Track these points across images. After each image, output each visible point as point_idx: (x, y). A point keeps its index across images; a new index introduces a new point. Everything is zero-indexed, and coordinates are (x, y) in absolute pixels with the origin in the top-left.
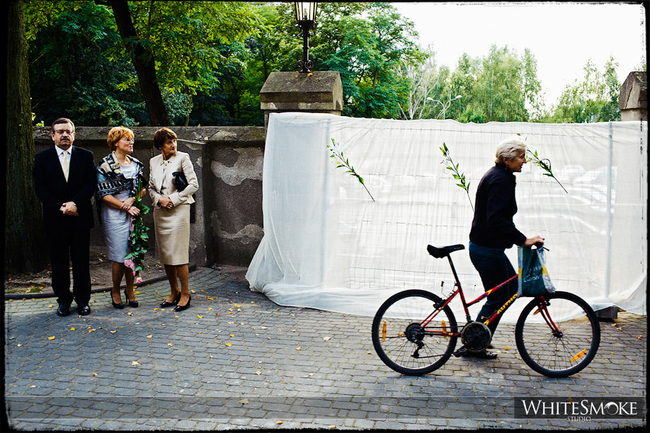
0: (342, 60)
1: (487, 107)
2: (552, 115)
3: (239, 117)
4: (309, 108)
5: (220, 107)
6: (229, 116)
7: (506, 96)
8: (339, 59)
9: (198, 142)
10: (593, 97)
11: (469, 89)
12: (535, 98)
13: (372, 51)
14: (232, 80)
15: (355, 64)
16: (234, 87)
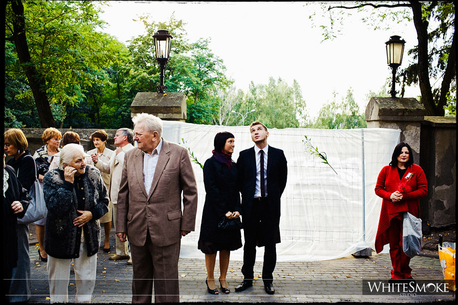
0: (174, 84)
1: (271, 118)
2: (314, 124)
3: (99, 123)
4: (165, 117)
5: (85, 115)
6: (91, 121)
7: (284, 111)
8: (171, 83)
9: (85, 140)
10: (339, 111)
11: (258, 105)
12: (303, 112)
13: (195, 78)
14: (95, 97)
15: (182, 87)
16: (95, 101)
